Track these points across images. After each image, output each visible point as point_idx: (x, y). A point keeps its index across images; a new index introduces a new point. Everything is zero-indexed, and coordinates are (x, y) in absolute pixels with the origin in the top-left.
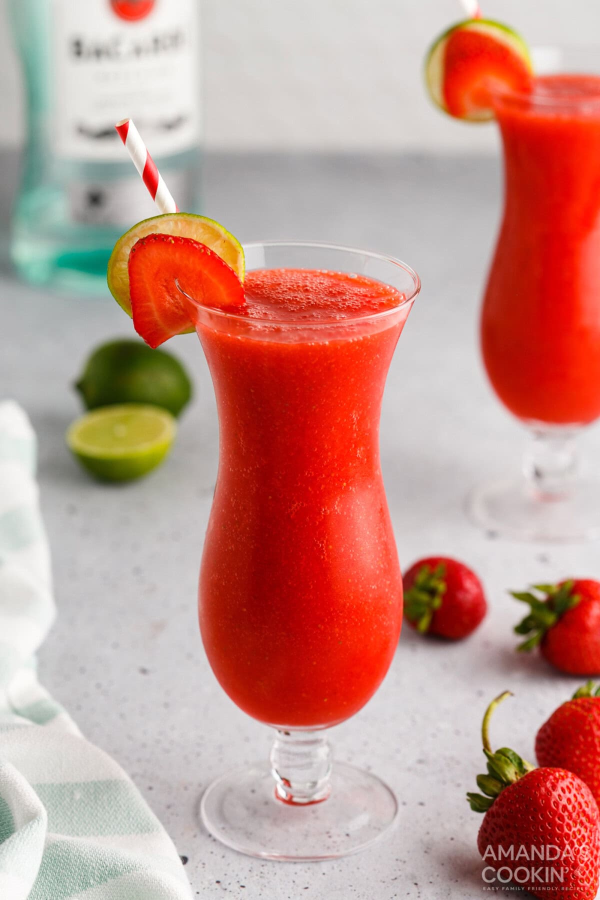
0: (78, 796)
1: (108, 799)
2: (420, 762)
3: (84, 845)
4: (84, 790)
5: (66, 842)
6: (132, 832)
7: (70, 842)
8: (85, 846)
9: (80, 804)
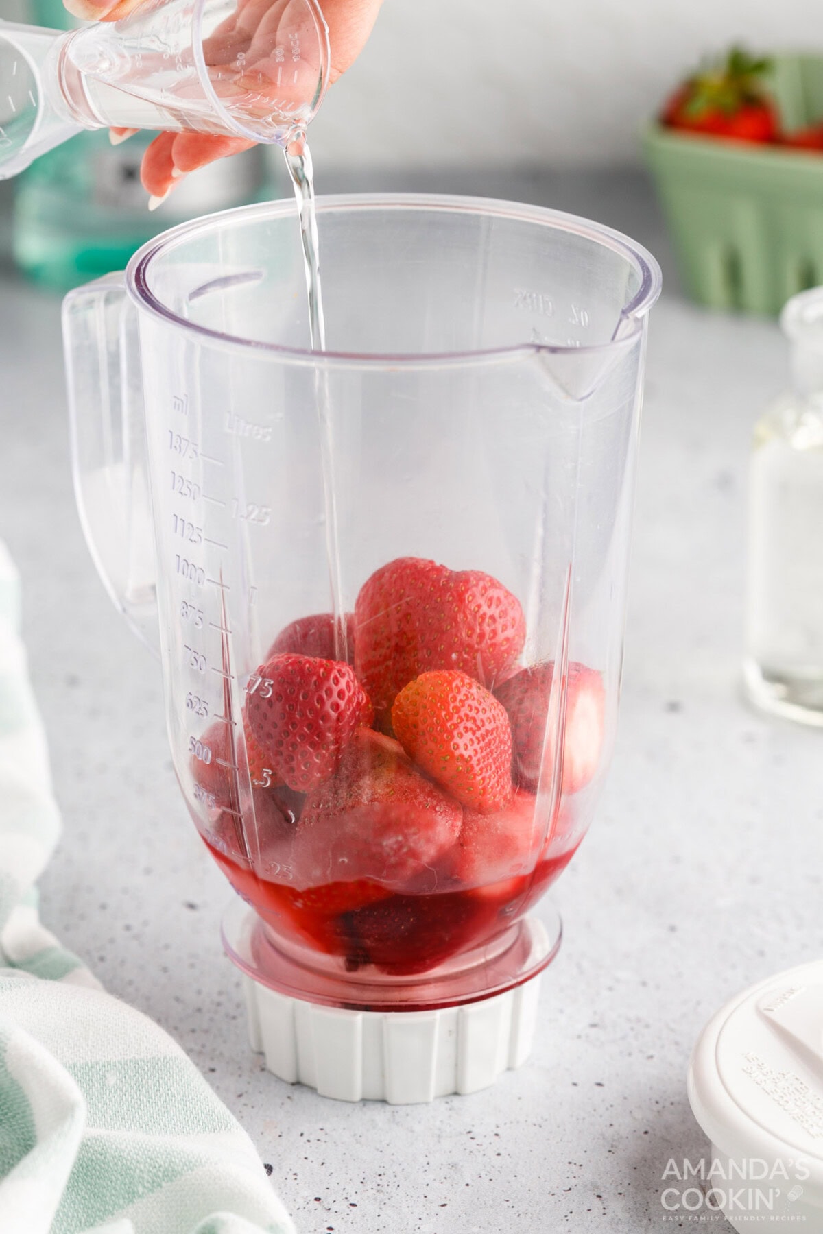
0: (112, 1080)
1: (155, 1085)
2: (594, 1026)
3: (125, 1140)
4: (120, 1073)
5: (99, 1138)
6: (191, 1132)
7: (105, 1137)
8: (127, 1141)
9: (115, 1093)
